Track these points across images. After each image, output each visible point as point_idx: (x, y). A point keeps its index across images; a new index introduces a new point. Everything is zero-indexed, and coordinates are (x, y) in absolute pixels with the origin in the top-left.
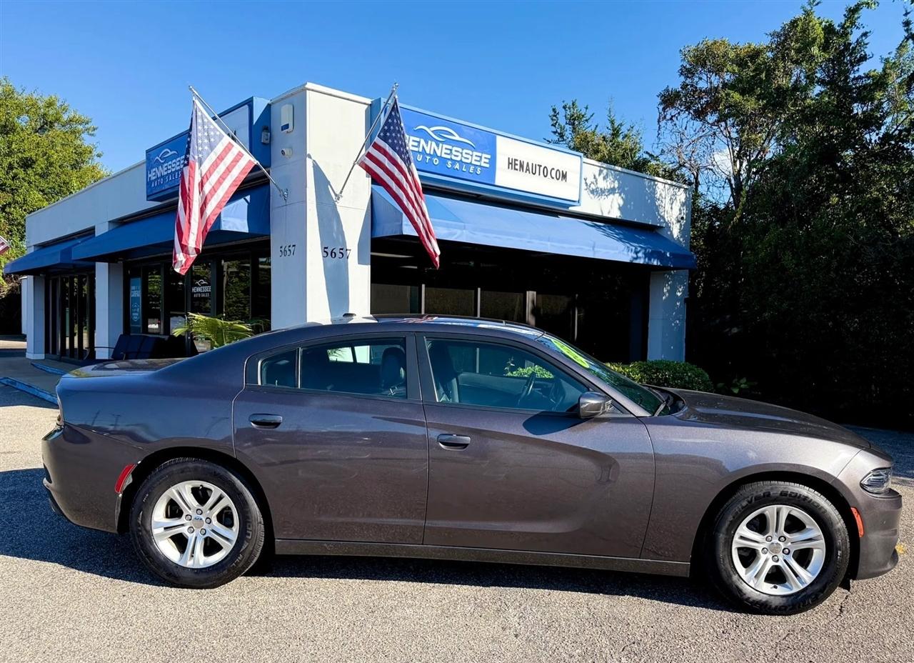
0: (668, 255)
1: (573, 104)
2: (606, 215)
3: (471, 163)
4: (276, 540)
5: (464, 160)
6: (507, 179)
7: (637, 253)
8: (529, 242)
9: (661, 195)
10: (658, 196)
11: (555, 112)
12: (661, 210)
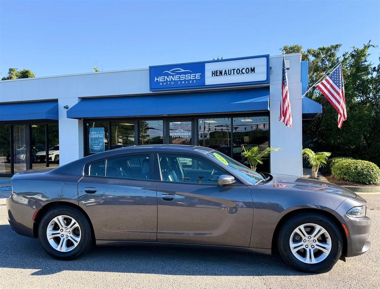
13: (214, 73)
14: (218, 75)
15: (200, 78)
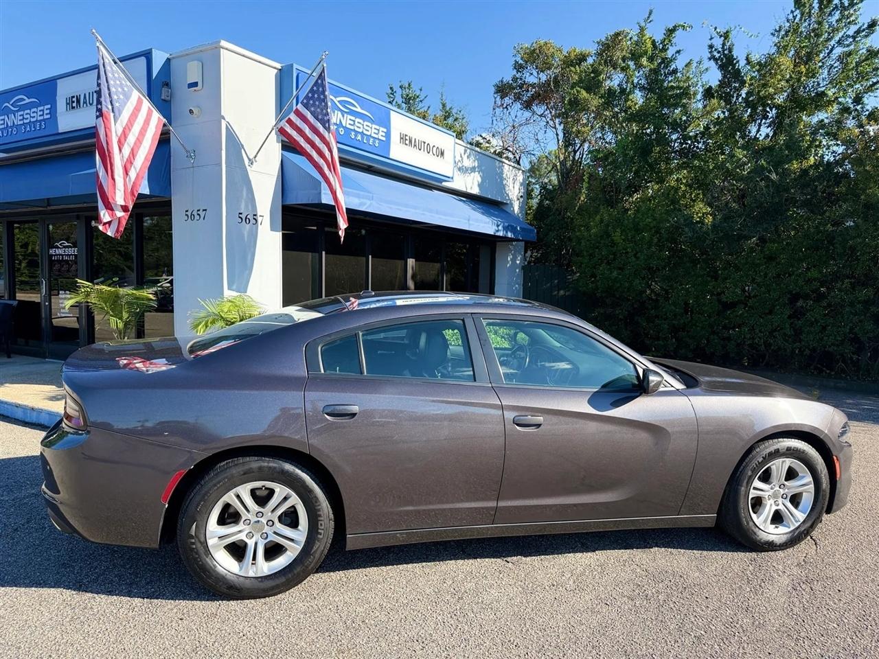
0: (519, 229)
1: (409, 85)
2: (469, 191)
3: (370, 136)
4: (348, 536)
5: (365, 132)
6: (400, 154)
7: (498, 226)
8: (423, 214)
9: (507, 175)
10: (504, 176)
11: (392, 91)
12: (507, 189)
13: (69, 104)
14: (74, 107)
15: (49, 116)
